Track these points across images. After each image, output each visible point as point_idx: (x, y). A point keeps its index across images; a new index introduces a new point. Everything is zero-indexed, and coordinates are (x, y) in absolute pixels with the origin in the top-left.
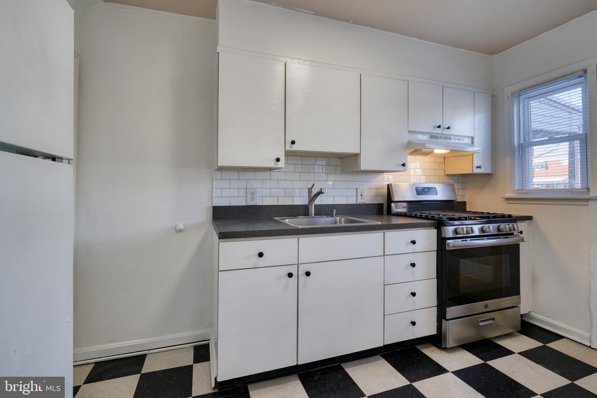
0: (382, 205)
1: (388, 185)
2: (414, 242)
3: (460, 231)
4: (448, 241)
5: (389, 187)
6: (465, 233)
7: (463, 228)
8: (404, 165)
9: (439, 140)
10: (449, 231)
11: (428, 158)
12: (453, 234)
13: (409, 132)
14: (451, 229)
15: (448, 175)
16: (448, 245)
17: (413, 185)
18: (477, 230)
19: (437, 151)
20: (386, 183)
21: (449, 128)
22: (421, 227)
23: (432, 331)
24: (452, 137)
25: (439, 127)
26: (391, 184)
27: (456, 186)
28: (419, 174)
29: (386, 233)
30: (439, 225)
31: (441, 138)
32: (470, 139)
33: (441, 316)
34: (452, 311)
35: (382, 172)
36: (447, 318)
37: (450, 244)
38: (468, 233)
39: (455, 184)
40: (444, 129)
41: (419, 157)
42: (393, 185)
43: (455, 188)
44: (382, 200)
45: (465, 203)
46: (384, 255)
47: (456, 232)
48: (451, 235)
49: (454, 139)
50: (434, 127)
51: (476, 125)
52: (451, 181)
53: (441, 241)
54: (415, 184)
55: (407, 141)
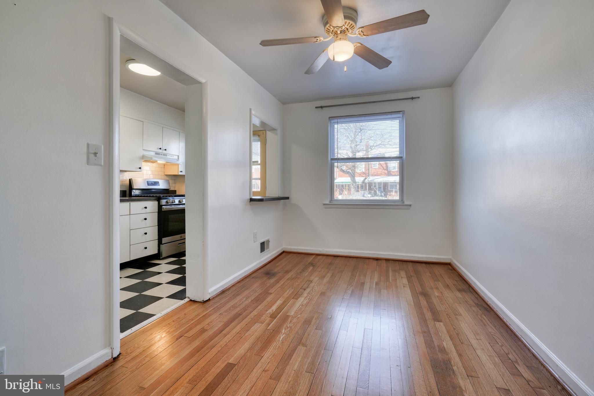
0: (126, 191)
1: (130, 180)
2: (146, 208)
3: (169, 201)
4: (163, 207)
5: (130, 181)
6: (171, 202)
7: (170, 200)
8: (140, 168)
9: (160, 156)
10: (163, 202)
11: (154, 165)
12: (166, 203)
13: (143, 150)
14: (165, 201)
15: (166, 175)
16: (163, 209)
17: (145, 180)
18: (177, 202)
19: (159, 162)
20: (128, 179)
21: (165, 150)
22: (149, 200)
23: (156, 252)
24: (168, 155)
25: (160, 149)
26: (131, 179)
27: (171, 181)
28: (150, 174)
29: (131, 203)
30: (159, 199)
31: (161, 155)
32: (177, 157)
33: (160, 243)
34: (165, 240)
35: (126, 171)
36: (163, 243)
37: (164, 208)
38: (172, 203)
39: (170, 181)
40: (163, 150)
41: (149, 164)
42: (133, 179)
43: (170, 182)
44: (127, 189)
45: (176, 191)
46: (130, 214)
47: (167, 202)
48: (165, 204)
49: (169, 156)
50: (158, 148)
51: (180, 150)
52: (168, 179)
53: (160, 206)
54: (147, 179)
55: (142, 155)
